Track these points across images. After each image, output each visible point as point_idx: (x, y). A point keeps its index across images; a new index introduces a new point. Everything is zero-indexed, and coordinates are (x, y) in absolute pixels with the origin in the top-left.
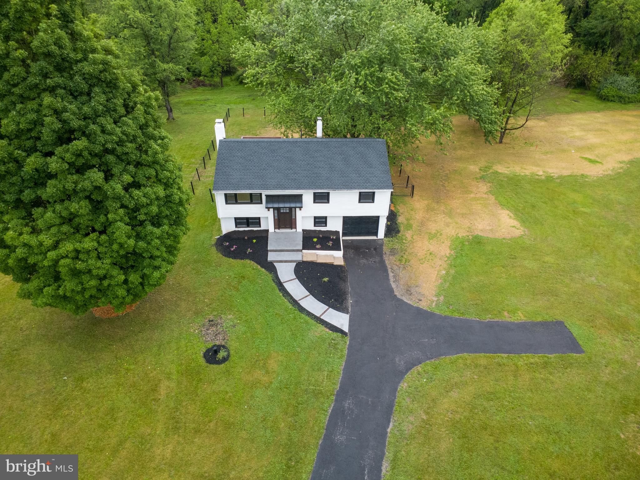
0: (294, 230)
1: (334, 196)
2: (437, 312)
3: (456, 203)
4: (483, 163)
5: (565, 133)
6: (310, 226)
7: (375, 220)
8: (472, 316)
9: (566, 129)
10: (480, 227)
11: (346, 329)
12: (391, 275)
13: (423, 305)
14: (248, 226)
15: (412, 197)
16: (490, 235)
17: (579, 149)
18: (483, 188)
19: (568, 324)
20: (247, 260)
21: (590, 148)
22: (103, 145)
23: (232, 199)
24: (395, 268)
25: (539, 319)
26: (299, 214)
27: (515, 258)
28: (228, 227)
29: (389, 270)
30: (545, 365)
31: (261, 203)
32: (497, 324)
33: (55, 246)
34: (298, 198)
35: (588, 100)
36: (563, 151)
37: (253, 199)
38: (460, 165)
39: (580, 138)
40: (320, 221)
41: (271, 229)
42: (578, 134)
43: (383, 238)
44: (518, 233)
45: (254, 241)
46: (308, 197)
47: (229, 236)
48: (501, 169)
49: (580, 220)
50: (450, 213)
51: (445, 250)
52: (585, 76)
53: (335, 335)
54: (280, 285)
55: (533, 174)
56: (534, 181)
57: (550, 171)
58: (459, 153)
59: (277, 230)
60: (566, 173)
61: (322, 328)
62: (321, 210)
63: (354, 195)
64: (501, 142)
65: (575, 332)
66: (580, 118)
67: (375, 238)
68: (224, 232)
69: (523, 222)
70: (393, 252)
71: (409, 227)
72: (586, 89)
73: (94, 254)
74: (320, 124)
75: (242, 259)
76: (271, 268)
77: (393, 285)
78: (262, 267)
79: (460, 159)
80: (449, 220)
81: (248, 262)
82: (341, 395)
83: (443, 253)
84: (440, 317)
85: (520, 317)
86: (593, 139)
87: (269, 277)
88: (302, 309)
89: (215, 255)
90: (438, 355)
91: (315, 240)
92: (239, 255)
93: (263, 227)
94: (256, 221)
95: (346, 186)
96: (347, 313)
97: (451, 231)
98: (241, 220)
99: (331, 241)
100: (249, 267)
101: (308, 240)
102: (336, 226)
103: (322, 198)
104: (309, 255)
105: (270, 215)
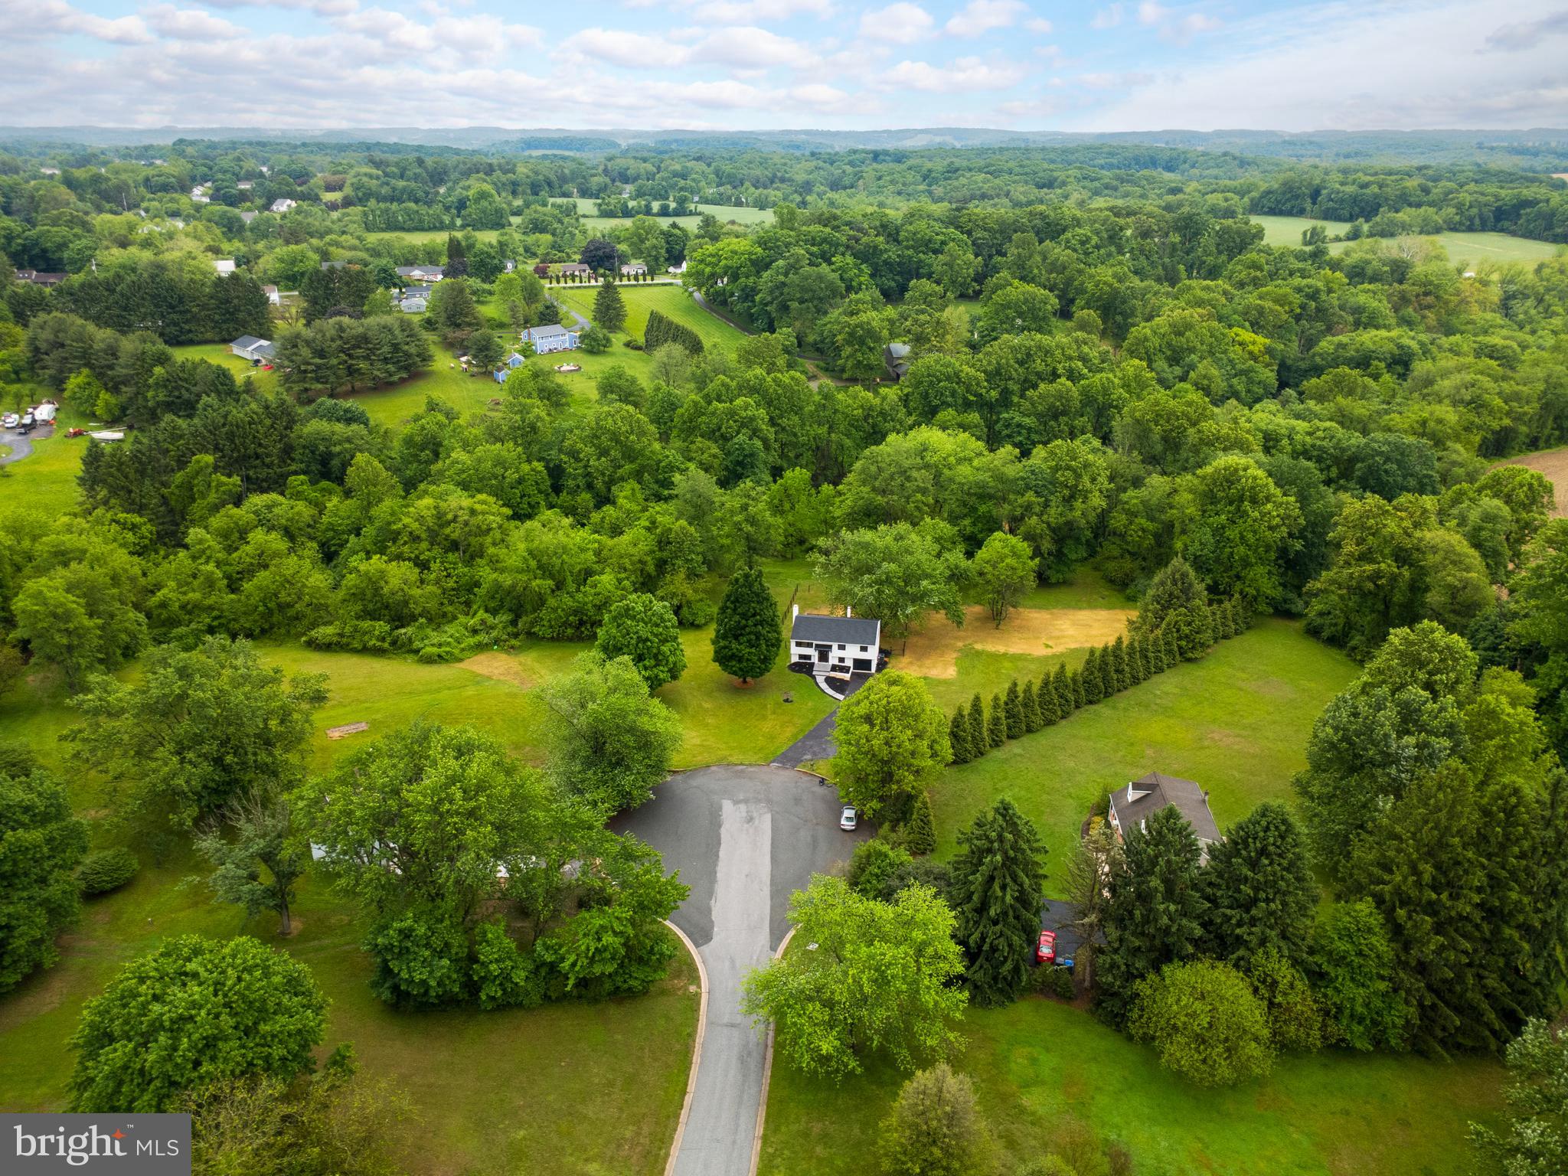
0: (827, 664)
1: (848, 646)
3: (928, 662)
4: (969, 641)
5: (1057, 624)
6: (836, 662)
7: (869, 662)
9: (1062, 621)
14: (805, 659)
15: (903, 656)
16: (936, 677)
17: (1051, 637)
18: (954, 655)
20: (803, 674)
21: (1060, 637)
23: (798, 644)
26: (831, 655)
28: (795, 659)
31: (812, 648)
34: (830, 647)
36: (1039, 637)
37: (809, 645)
38: (952, 641)
39: (1062, 630)
40: (842, 660)
41: (816, 662)
42: (1066, 625)
43: (874, 672)
45: (807, 666)
46: (835, 646)
47: (795, 665)
50: (922, 665)
54: (817, 684)
55: (996, 651)
56: (993, 654)
57: (1011, 650)
58: (962, 633)
59: (818, 663)
60: (1020, 652)
61: (832, 700)
62: (841, 654)
63: (858, 647)
64: (996, 627)
66: (1084, 614)
67: (869, 672)
68: (793, 662)
74: (849, 611)
76: (814, 677)
78: (810, 677)
86: (1070, 631)
87: (813, 681)
88: (824, 692)
89: (787, 671)
91: (838, 668)
92: (799, 672)
93: (812, 660)
94: (808, 657)
95: (854, 642)
96: (845, 695)
98: (801, 657)
99: (845, 670)
100: (803, 676)
101: (834, 668)
102: (849, 663)
103: (842, 648)
104: (833, 674)
105: (817, 654)
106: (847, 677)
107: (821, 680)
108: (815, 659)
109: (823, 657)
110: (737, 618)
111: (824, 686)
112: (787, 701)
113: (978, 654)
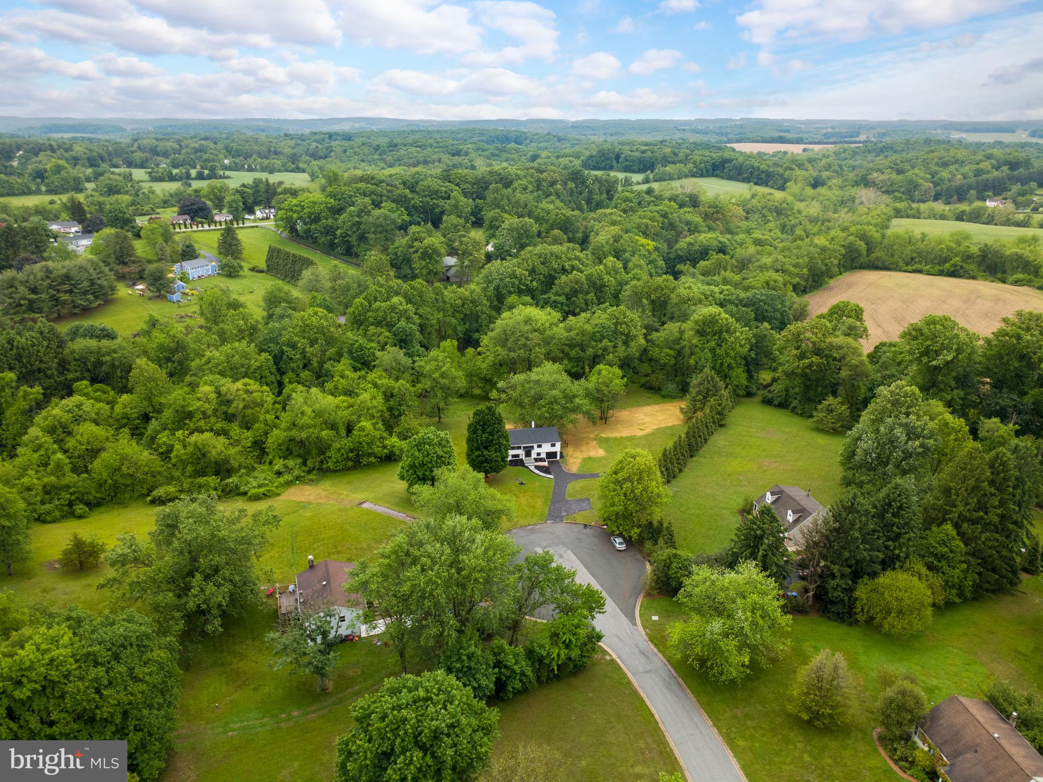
0: (531, 458)
1: (543, 445)
2: (577, 472)
3: (584, 448)
4: (596, 433)
5: (636, 416)
6: (536, 456)
7: (555, 453)
8: (586, 473)
9: (637, 414)
10: (592, 454)
11: (553, 478)
13: (574, 472)
14: (515, 458)
15: (567, 447)
16: (595, 456)
17: (638, 424)
18: (595, 442)
20: (519, 466)
21: (644, 422)
24: (564, 466)
26: (533, 452)
27: (601, 461)
29: (562, 466)
31: (521, 449)
34: (532, 447)
35: (657, 398)
36: (632, 425)
37: (519, 448)
38: (586, 435)
39: (642, 418)
40: (539, 454)
41: (524, 458)
42: (642, 416)
43: (559, 459)
44: (604, 455)
45: (519, 461)
46: (535, 446)
47: (511, 461)
48: (603, 435)
50: (581, 451)
51: (579, 461)
53: (550, 480)
54: (532, 471)
55: (615, 436)
56: (616, 439)
57: (623, 434)
58: (585, 430)
59: (526, 459)
60: (629, 435)
61: (545, 478)
62: (539, 450)
63: (549, 444)
64: (605, 424)
66: (647, 409)
67: (556, 459)
69: (606, 452)
70: (563, 463)
71: (567, 455)
74: (533, 423)
76: (527, 467)
77: (564, 469)
78: (524, 467)
79: (587, 432)
80: (581, 453)
84: (578, 474)
86: (647, 418)
87: (527, 470)
88: (539, 475)
89: (509, 466)
91: (539, 460)
92: (516, 465)
93: (521, 458)
94: (518, 456)
95: (547, 442)
96: (552, 475)
97: (581, 456)
98: (513, 456)
99: (542, 460)
100: (520, 468)
101: (536, 460)
102: (543, 456)
103: (539, 446)
104: (537, 464)
105: (524, 453)
106: (546, 464)
107: (532, 468)
108: (523, 456)
109: (528, 454)
110: (487, 435)
111: (536, 471)
112: (522, 484)
113: (607, 440)
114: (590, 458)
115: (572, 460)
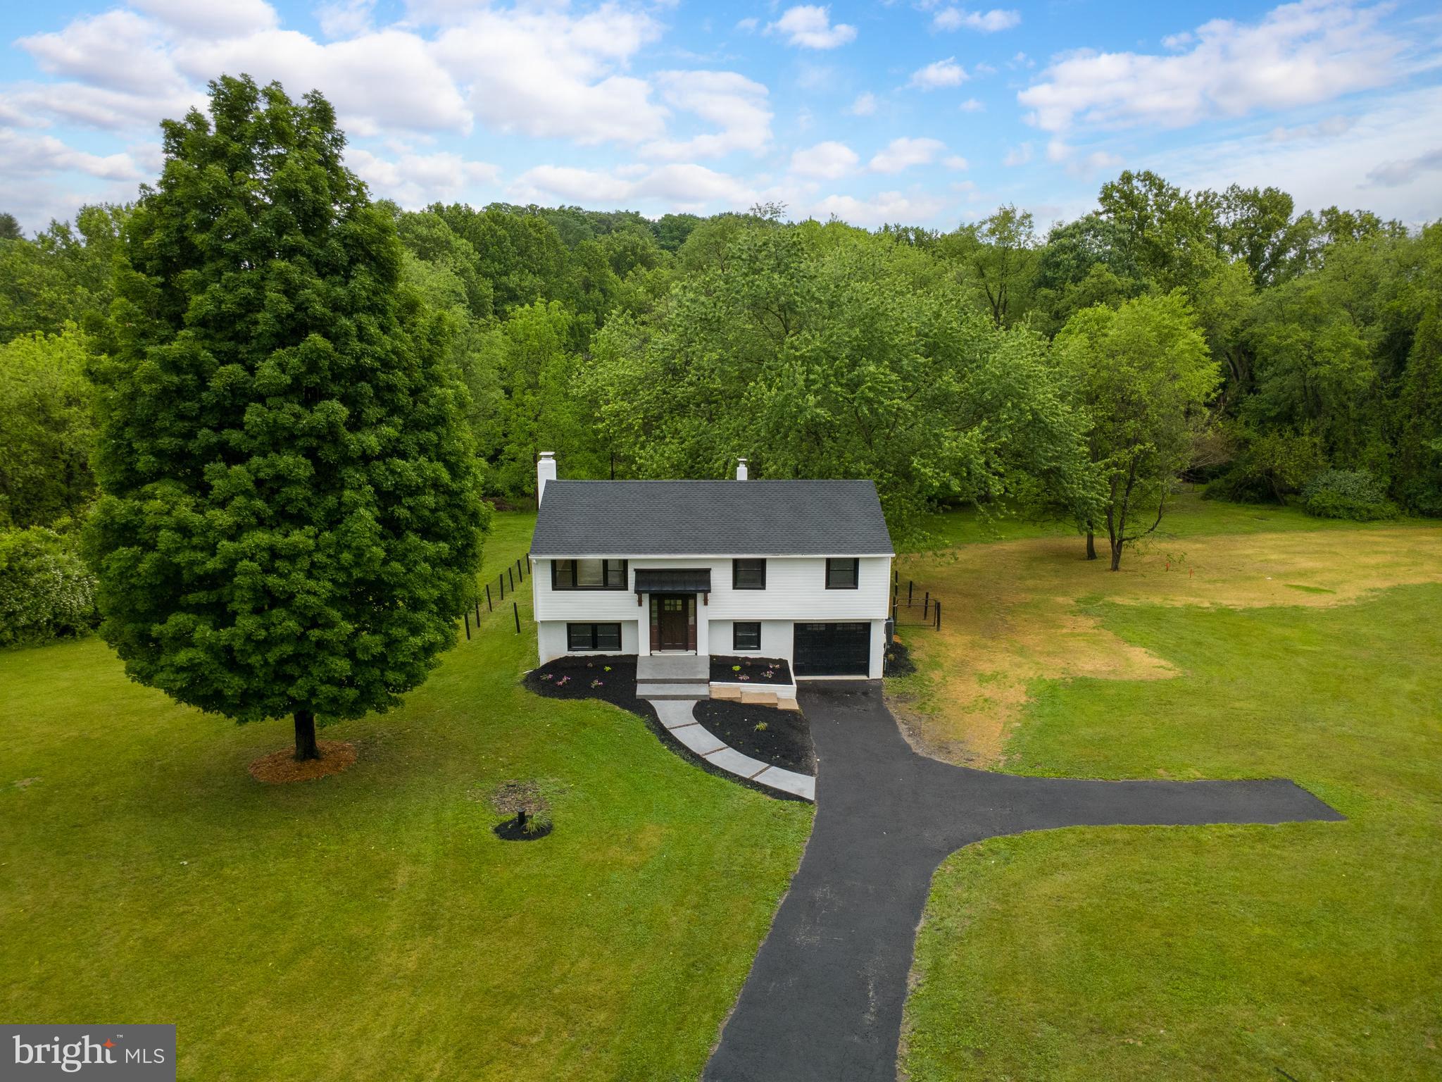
0: (691, 653)
1: (775, 572)
2: (1007, 772)
4: (1082, 593)
5: (1247, 556)
6: (724, 646)
7: (862, 636)
8: (1090, 776)
9: (1250, 552)
10: (1089, 667)
11: (810, 794)
12: (902, 728)
13: (979, 765)
14: (595, 647)
15: (938, 630)
16: (1112, 678)
17: (1279, 576)
19: (1302, 780)
20: (591, 700)
21: (1303, 574)
22: (358, 359)
24: (910, 718)
25: (1237, 777)
26: (704, 615)
27: (1170, 703)
28: (553, 648)
29: (898, 722)
30: (1261, 838)
31: (626, 588)
32: (1145, 785)
33: (235, 533)
34: (701, 578)
36: (1249, 578)
37: (611, 578)
39: (1283, 563)
40: (747, 633)
41: (644, 649)
42: (1274, 557)
43: (881, 677)
44: (1171, 674)
45: (608, 669)
47: (556, 666)
48: (1118, 600)
49: (1301, 660)
50: (1021, 652)
51: (1017, 695)
52: (1270, 473)
53: (786, 803)
54: (665, 735)
55: (1188, 607)
57: (1225, 602)
58: (1030, 583)
59: (655, 653)
60: (1256, 605)
61: (753, 794)
62: (747, 605)
63: (816, 567)
64: (1115, 568)
65: (1319, 792)
66: (1271, 539)
67: (864, 677)
68: (544, 660)
69: (1181, 662)
70: (903, 698)
71: (935, 664)
72: (1280, 504)
73: (304, 563)
74: (742, 470)
75: (579, 698)
76: (644, 708)
77: (909, 741)
78: (624, 707)
80: (1018, 659)
81: (592, 702)
82: (803, 881)
83: (1012, 700)
84: (1017, 779)
85: (1194, 774)
86: (1304, 563)
87: (639, 723)
88: (711, 768)
89: (524, 696)
90: (1017, 830)
91: (737, 668)
92: (574, 691)
93: (626, 650)
94: (613, 636)
95: (800, 548)
96: (811, 774)
97: (1028, 672)
98: (580, 633)
100: (596, 709)
101: (721, 668)
102: (779, 647)
103: (749, 578)
104: (723, 690)
105: (642, 615)
106: (785, 695)
107: (678, 715)
108: (638, 642)
109: (674, 624)
111: (699, 739)
112: (516, 829)
113: (1156, 617)
114: (1086, 686)
115: (965, 690)
